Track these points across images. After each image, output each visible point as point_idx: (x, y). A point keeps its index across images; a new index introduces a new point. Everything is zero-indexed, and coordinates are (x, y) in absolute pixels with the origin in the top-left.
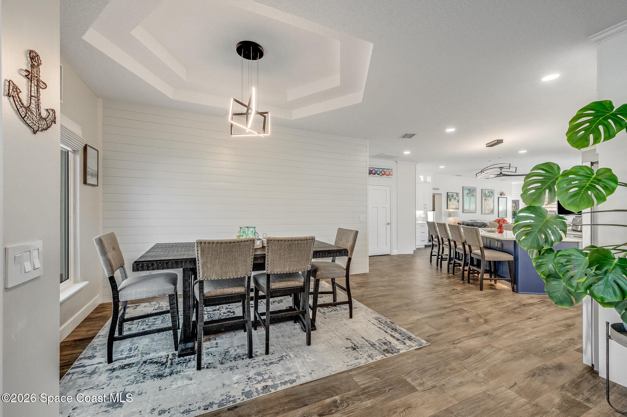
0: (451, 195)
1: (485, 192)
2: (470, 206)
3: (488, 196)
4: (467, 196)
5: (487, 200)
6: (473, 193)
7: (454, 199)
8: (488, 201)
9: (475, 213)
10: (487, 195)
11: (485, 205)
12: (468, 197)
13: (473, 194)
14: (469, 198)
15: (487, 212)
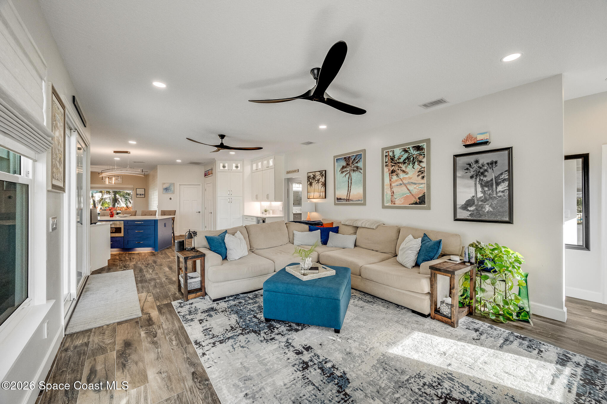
0: (312, 176)
1: (391, 154)
2: (349, 190)
3: (401, 160)
4: (342, 173)
5: (399, 172)
6: (357, 163)
7: (316, 182)
8: (402, 175)
9: (364, 204)
10: (399, 159)
11: (393, 185)
12: (344, 174)
13: (356, 165)
14: (347, 176)
15: (398, 203)
